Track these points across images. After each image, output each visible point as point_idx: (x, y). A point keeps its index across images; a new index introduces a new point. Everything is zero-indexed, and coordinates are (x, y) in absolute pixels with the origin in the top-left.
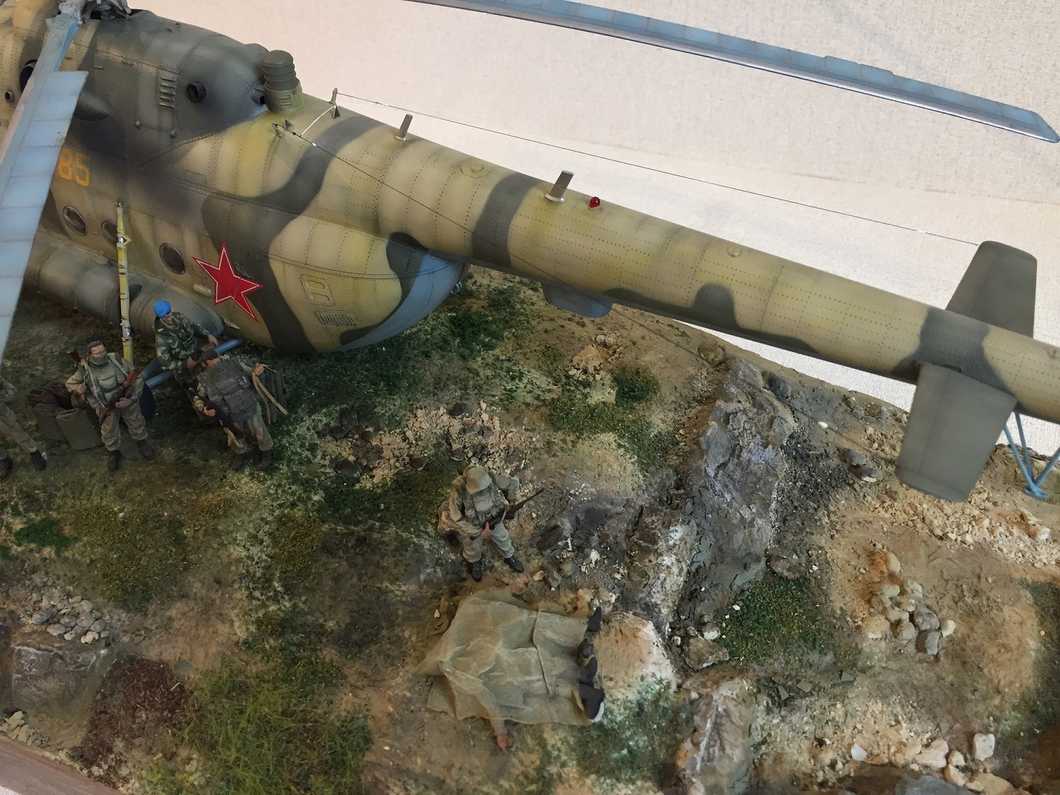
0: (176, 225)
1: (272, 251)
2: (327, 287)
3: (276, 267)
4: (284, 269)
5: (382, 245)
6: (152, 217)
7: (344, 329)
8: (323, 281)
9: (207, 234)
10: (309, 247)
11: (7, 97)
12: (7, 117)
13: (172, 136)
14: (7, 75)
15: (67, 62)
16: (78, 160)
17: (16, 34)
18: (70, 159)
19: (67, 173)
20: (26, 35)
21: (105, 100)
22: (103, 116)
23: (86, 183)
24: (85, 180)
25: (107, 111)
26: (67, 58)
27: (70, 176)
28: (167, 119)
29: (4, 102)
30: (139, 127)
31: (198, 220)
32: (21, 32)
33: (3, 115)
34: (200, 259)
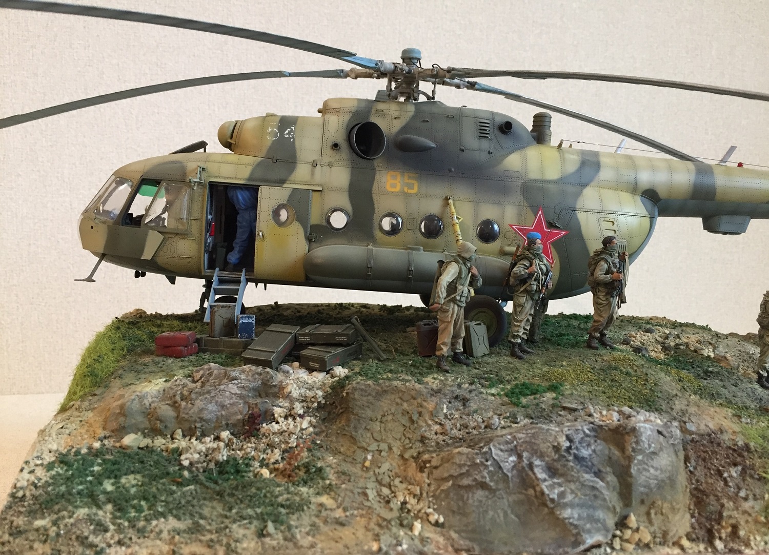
0: (499, 204)
1: (579, 205)
2: (615, 223)
3: (581, 216)
4: (585, 215)
5: (639, 199)
6: (476, 203)
8: (612, 220)
9: (526, 205)
10: (601, 200)
11: (335, 146)
12: (332, 160)
13: (490, 153)
14: (333, 135)
15: (395, 121)
16: (406, 177)
17: (339, 111)
18: (399, 178)
19: (395, 187)
20: (354, 109)
21: (431, 139)
22: (431, 148)
23: (415, 190)
24: (413, 189)
25: (433, 145)
26: (395, 118)
27: (398, 189)
28: (485, 144)
29: (329, 151)
30: (463, 151)
31: (518, 197)
32: (347, 109)
33: (326, 159)
34: (516, 224)
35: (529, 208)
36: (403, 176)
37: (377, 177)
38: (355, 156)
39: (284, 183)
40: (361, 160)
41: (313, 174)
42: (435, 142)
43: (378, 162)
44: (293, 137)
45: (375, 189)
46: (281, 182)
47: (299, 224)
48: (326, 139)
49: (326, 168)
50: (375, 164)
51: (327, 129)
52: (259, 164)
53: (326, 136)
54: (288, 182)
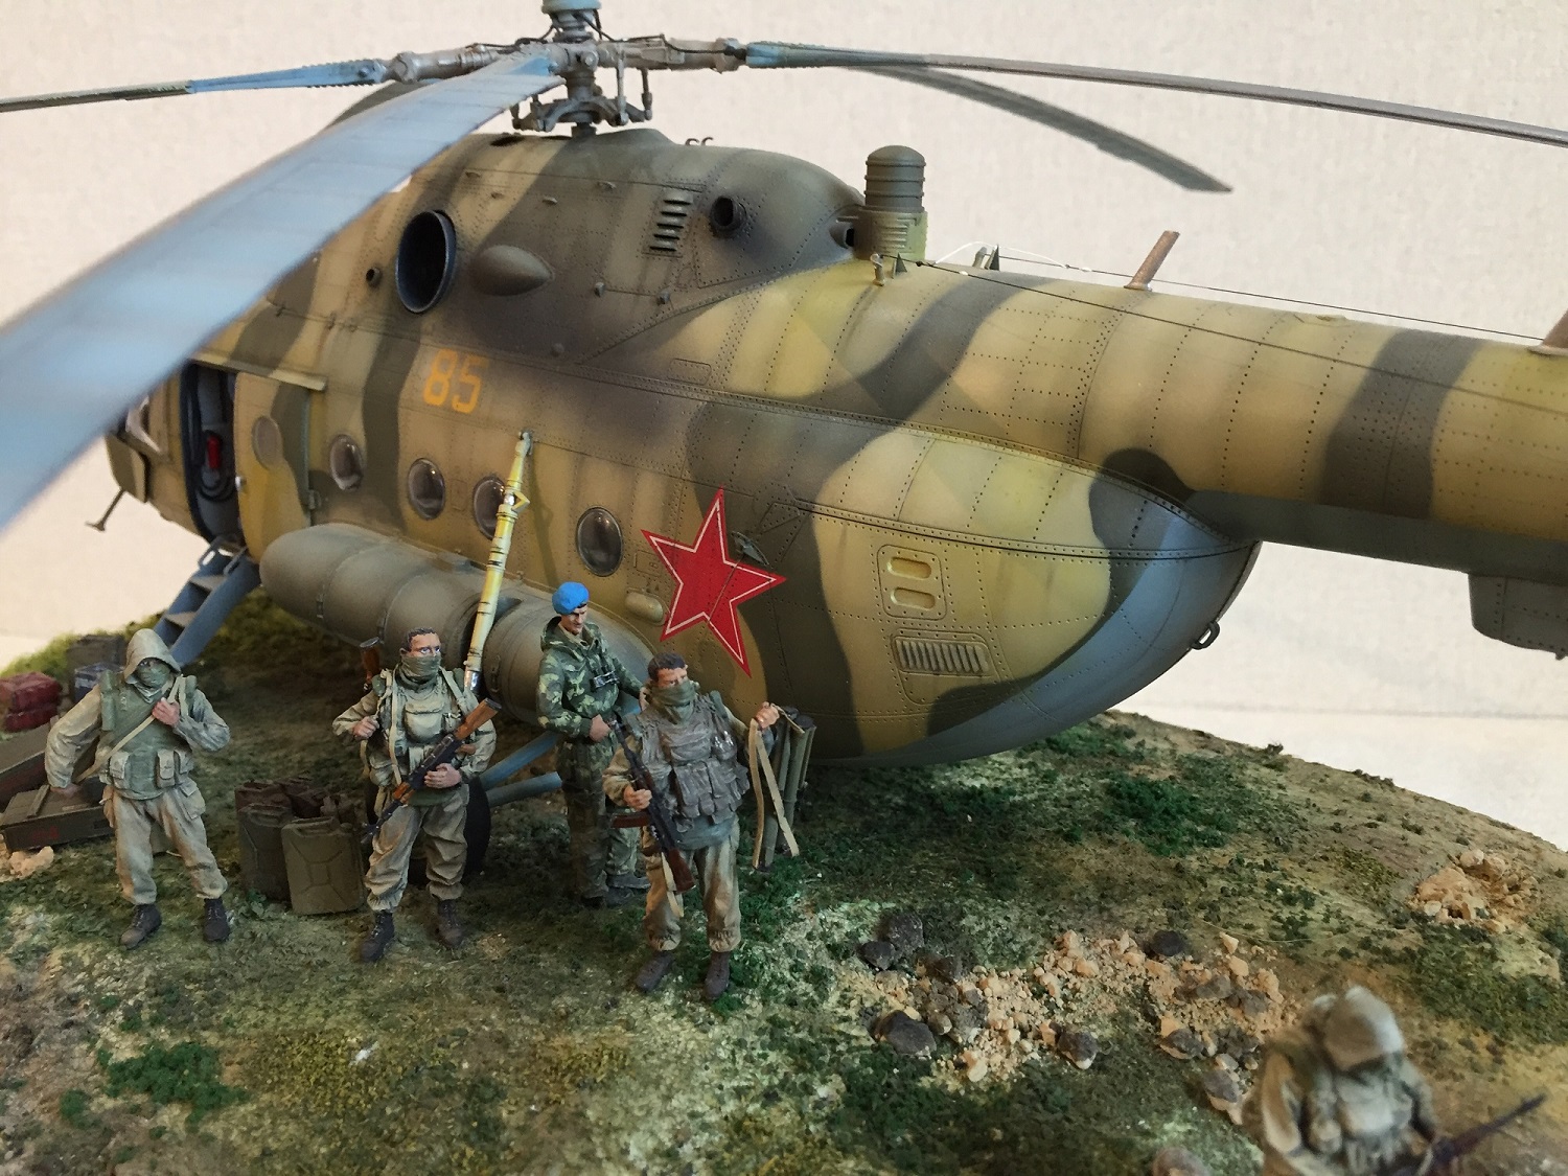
0: (627, 465)
1: (825, 497)
2: (936, 572)
3: (826, 532)
4: (844, 533)
5: (1081, 482)
6: (581, 456)
7: (949, 682)
8: (927, 559)
9: (688, 476)
10: (910, 484)
12: (359, 312)
14: (379, 244)
15: (492, 205)
23: (471, 406)
26: (496, 196)
29: (358, 289)
33: (352, 312)
34: (658, 533)
38: (396, 304)
40: (403, 314)
42: (551, 265)
48: (365, 258)
50: (424, 327)
51: (373, 231)
53: (367, 248)
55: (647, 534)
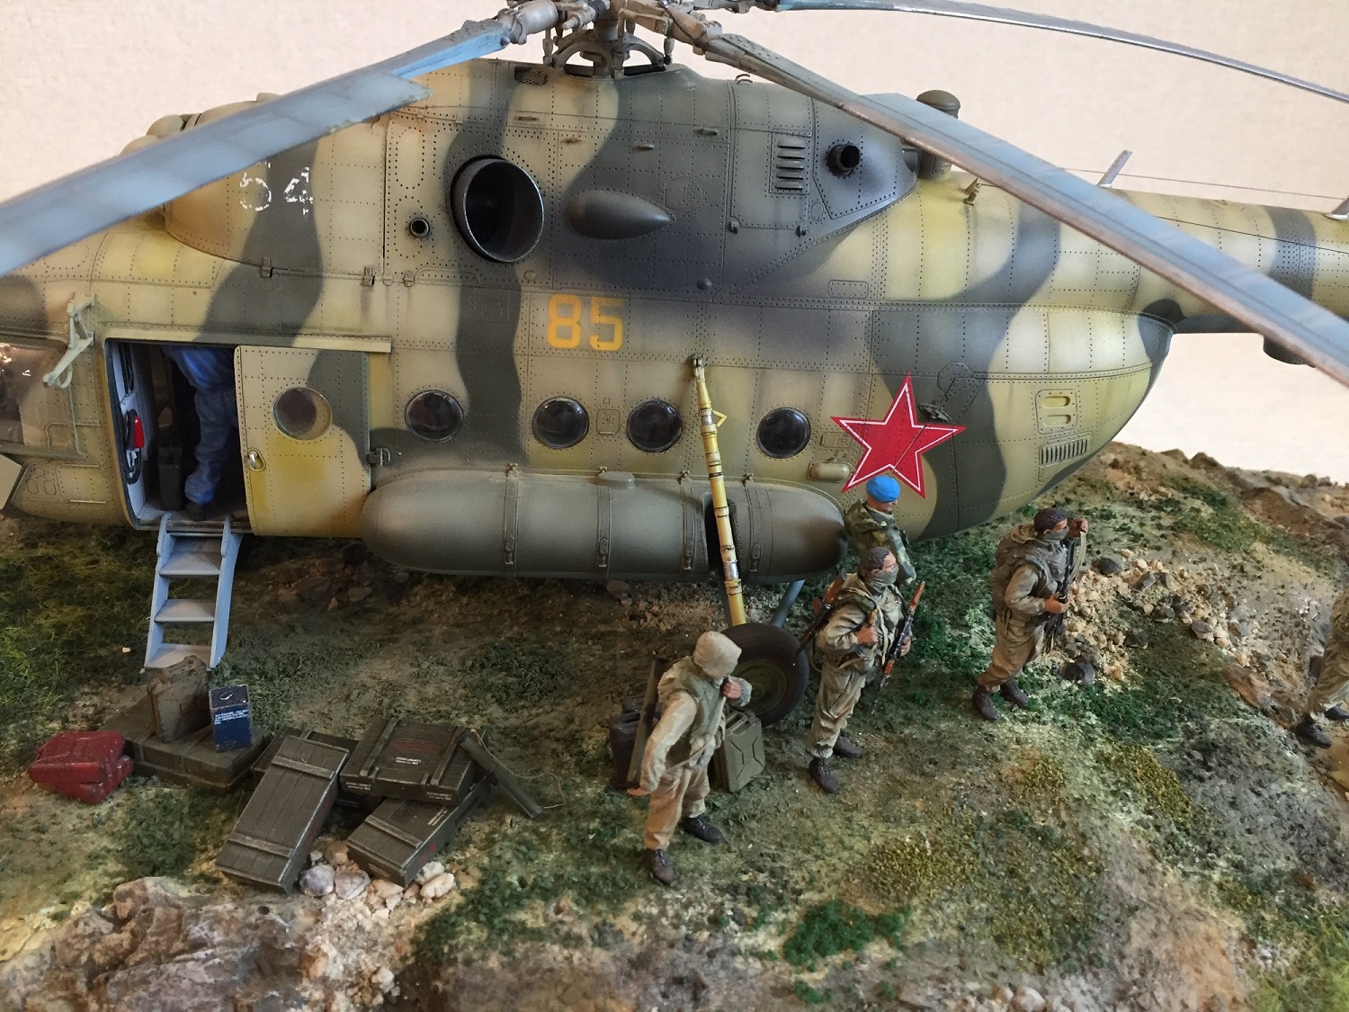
1: (994, 367)
2: (1073, 400)
3: (998, 392)
5: (1134, 324)
6: (761, 371)
8: (1067, 393)
9: (876, 371)
10: (1049, 347)
11: (418, 228)
12: (411, 266)
13: (799, 233)
14: (410, 193)
15: (567, 149)
16: (595, 311)
17: (424, 119)
18: (577, 311)
19: (568, 337)
20: (461, 116)
21: (659, 198)
22: (656, 226)
23: (615, 345)
24: (611, 340)
25: (661, 217)
26: (569, 142)
27: (574, 342)
28: (790, 210)
29: (401, 241)
30: (735, 231)
31: (858, 352)
32: (444, 112)
33: (398, 266)
34: (850, 416)
35: (880, 379)
36: (587, 304)
37: (524, 310)
38: (468, 253)
39: (295, 335)
40: (483, 264)
41: (365, 307)
42: (667, 206)
43: (526, 267)
44: (308, 205)
45: (519, 342)
46: (287, 332)
47: (343, 432)
48: (393, 207)
49: (397, 290)
50: (520, 275)
51: (393, 178)
52: (229, 285)
53: (393, 197)
54: (303, 331)
55: (837, 420)
